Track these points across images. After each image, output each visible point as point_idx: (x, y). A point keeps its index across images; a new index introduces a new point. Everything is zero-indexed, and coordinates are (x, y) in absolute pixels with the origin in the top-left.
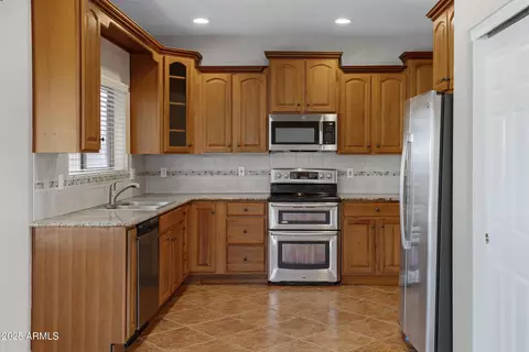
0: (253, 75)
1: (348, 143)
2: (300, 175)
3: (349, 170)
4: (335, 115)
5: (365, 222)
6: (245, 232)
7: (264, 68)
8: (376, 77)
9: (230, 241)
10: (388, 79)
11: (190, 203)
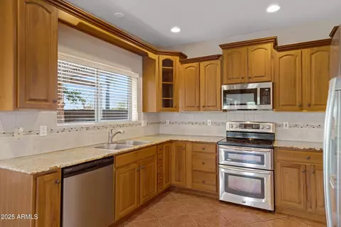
0: (213, 62)
1: (282, 103)
2: (246, 126)
3: (284, 123)
4: (271, 83)
5: (298, 167)
6: (203, 163)
7: (219, 56)
8: (306, 51)
9: (195, 168)
10: (317, 51)
11: (171, 142)
